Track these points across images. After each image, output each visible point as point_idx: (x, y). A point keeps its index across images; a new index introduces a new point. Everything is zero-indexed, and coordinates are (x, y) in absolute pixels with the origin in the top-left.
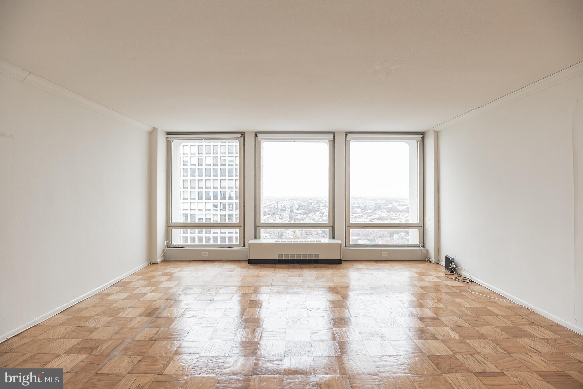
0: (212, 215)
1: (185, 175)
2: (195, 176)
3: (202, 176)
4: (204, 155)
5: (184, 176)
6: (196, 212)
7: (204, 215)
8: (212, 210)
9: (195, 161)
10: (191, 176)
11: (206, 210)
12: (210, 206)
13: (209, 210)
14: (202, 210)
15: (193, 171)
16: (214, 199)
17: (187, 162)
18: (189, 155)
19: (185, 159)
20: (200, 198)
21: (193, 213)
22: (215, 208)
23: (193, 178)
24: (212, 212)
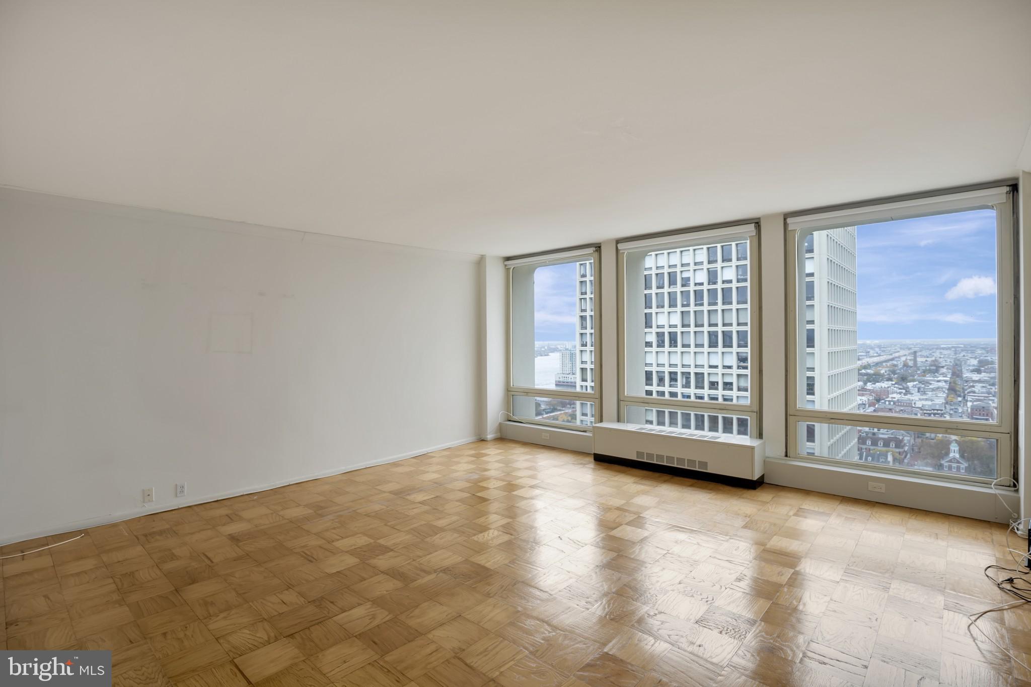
0: (735, 377)
1: (685, 303)
2: (702, 305)
3: (716, 304)
4: (719, 264)
5: (683, 306)
6: (706, 371)
7: (720, 376)
8: (735, 367)
9: (702, 277)
10: (696, 305)
11: (724, 366)
12: (732, 360)
13: (730, 367)
14: (716, 367)
15: (698, 295)
16: (739, 346)
17: (688, 279)
18: (692, 267)
19: (685, 275)
20: (713, 344)
21: (699, 370)
22: (742, 364)
23: (699, 308)
24: (735, 371)
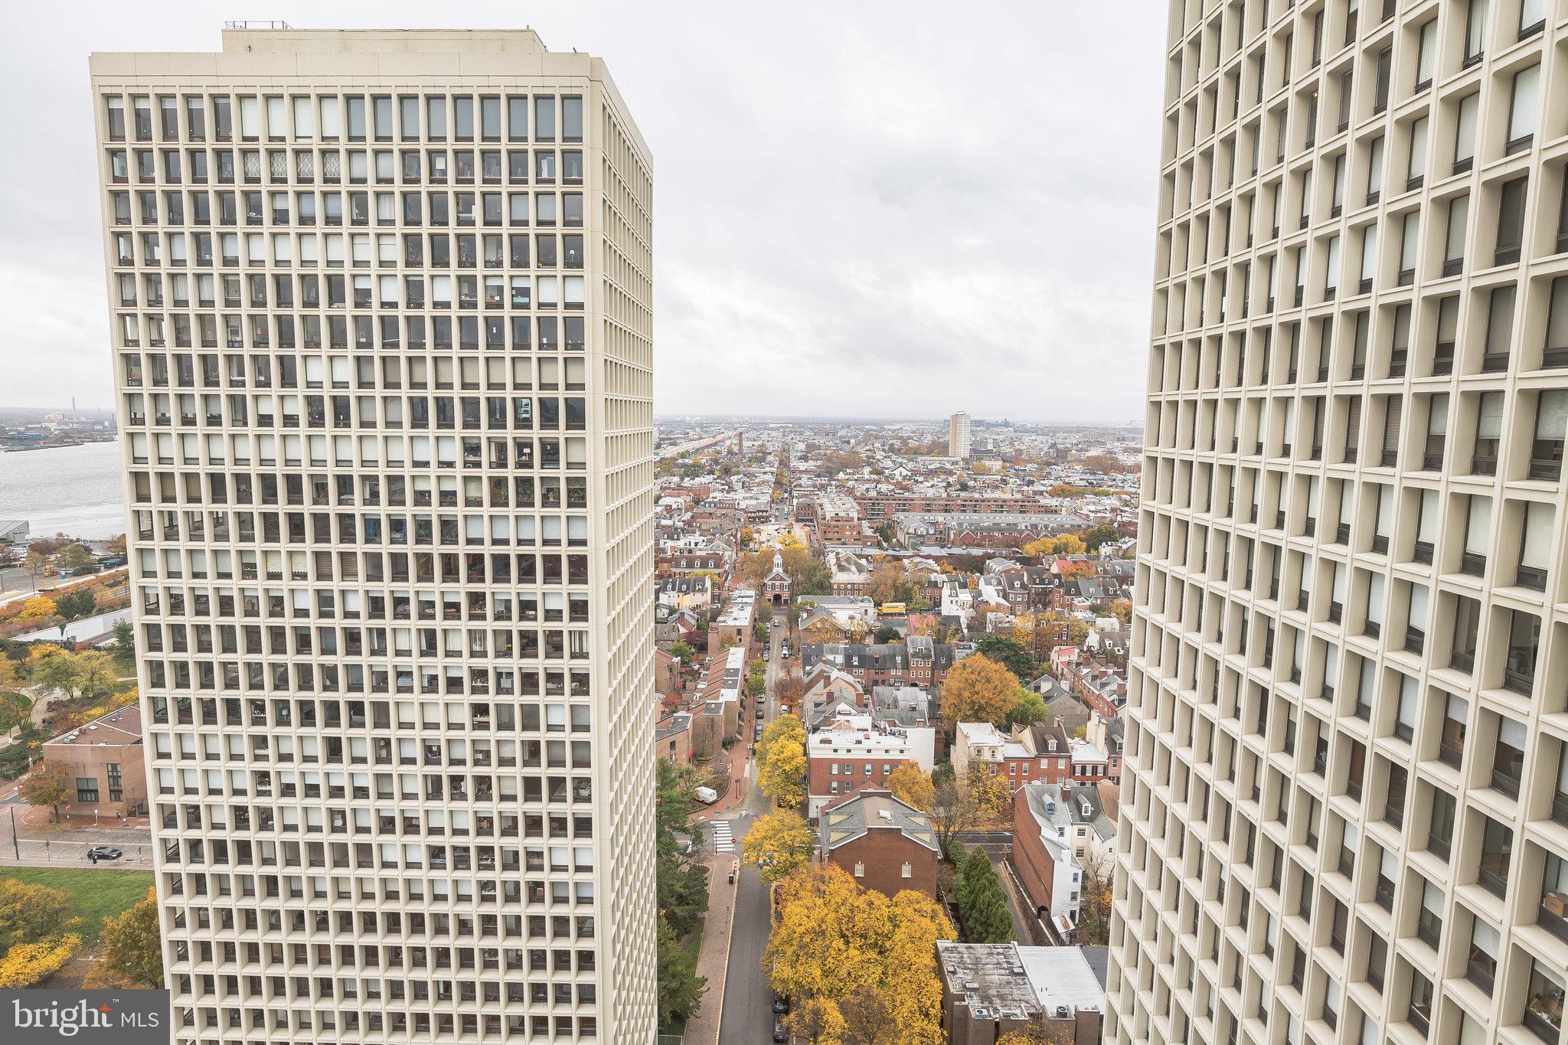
0: (459, 481)
1: (363, 340)
2: (396, 345)
3: (422, 346)
4: (426, 270)
5: (359, 345)
6: (407, 471)
7: (433, 480)
8: (459, 464)
9: (394, 291)
10: (384, 346)
11: (439, 462)
12: (453, 451)
13: (451, 465)
14: (426, 464)
15: (389, 326)
16: (466, 426)
17: (367, 293)
18: (374, 270)
19: (361, 284)
20: (419, 420)
21: (394, 471)
22: (471, 458)
23: (389, 352)
24: (459, 471)
